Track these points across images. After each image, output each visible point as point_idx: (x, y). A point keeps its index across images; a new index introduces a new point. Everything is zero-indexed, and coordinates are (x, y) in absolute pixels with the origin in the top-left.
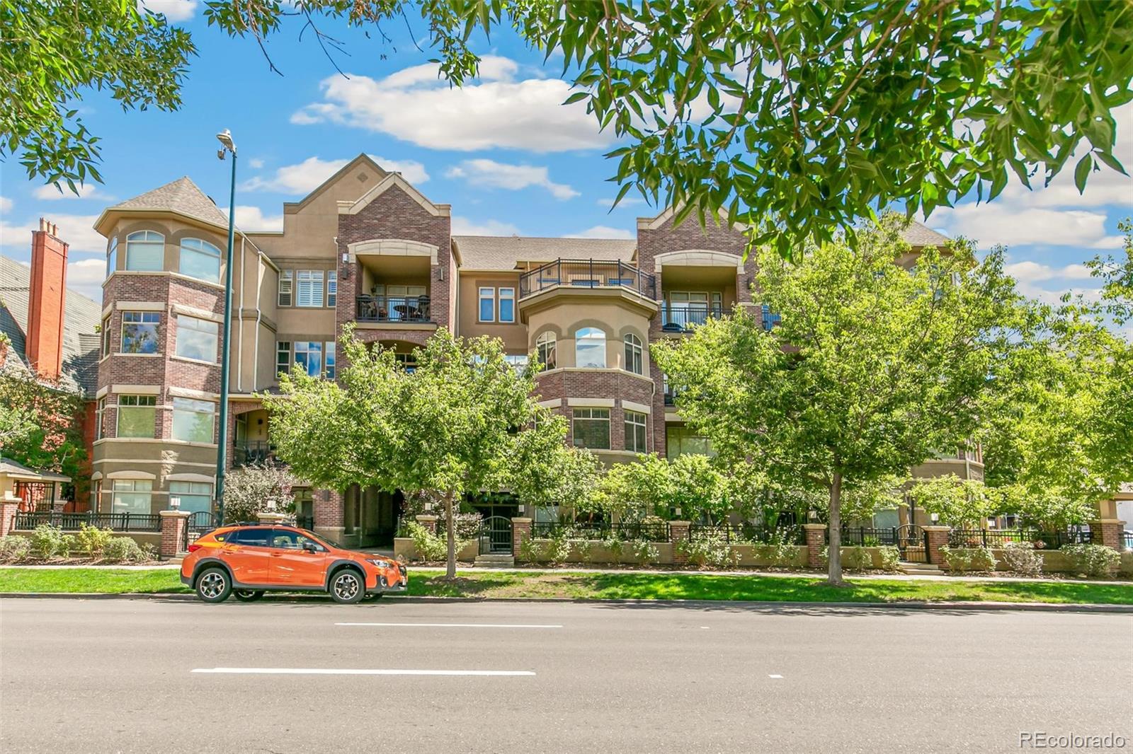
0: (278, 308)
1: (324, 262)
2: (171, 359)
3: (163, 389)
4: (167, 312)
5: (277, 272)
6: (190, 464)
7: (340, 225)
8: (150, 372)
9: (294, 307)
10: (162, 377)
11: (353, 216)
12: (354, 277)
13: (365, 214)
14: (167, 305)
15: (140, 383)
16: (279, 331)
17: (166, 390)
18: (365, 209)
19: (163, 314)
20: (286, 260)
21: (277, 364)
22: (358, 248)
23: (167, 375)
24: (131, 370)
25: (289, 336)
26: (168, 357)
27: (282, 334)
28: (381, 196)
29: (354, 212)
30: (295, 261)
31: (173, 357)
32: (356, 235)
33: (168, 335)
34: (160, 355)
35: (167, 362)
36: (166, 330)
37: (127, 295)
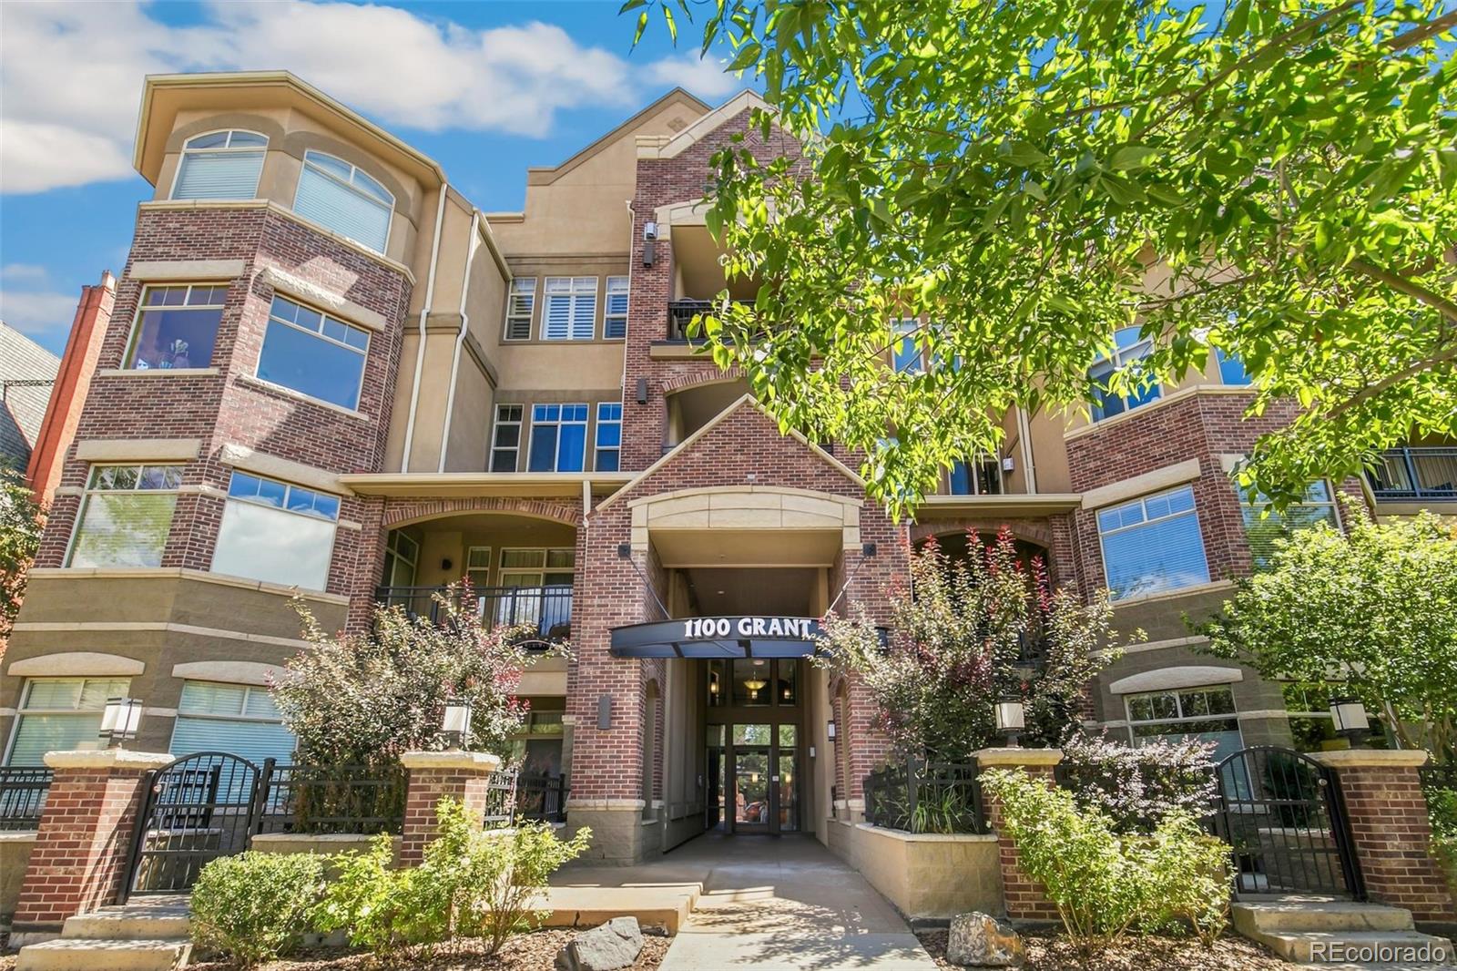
0: (502, 344)
1: (600, 260)
2: (239, 382)
3: (206, 447)
4: (246, 279)
5: (506, 281)
6: (252, 637)
7: (639, 176)
8: (183, 409)
9: (537, 342)
10: (211, 421)
11: (666, 162)
12: (666, 265)
13: (689, 157)
14: (251, 265)
15: (152, 433)
16: (502, 386)
17: (214, 449)
18: (690, 150)
19: (238, 284)
20: (525, 261)
21: (493, 447)
22: (676, 214)
23: (223, 415)
24: (137, 406)
25: (521, 394)
26: (231, 377)
27: (506, 392)
28: (721, 128)
29: (670, 152)
30: (541, 261)
31: (246, 377)
32: (670, 193)
33: (242, 328)
34: (214, 371)
35: (228, 385)
36: (238, 317)
37: (160, 250)
